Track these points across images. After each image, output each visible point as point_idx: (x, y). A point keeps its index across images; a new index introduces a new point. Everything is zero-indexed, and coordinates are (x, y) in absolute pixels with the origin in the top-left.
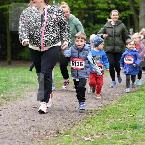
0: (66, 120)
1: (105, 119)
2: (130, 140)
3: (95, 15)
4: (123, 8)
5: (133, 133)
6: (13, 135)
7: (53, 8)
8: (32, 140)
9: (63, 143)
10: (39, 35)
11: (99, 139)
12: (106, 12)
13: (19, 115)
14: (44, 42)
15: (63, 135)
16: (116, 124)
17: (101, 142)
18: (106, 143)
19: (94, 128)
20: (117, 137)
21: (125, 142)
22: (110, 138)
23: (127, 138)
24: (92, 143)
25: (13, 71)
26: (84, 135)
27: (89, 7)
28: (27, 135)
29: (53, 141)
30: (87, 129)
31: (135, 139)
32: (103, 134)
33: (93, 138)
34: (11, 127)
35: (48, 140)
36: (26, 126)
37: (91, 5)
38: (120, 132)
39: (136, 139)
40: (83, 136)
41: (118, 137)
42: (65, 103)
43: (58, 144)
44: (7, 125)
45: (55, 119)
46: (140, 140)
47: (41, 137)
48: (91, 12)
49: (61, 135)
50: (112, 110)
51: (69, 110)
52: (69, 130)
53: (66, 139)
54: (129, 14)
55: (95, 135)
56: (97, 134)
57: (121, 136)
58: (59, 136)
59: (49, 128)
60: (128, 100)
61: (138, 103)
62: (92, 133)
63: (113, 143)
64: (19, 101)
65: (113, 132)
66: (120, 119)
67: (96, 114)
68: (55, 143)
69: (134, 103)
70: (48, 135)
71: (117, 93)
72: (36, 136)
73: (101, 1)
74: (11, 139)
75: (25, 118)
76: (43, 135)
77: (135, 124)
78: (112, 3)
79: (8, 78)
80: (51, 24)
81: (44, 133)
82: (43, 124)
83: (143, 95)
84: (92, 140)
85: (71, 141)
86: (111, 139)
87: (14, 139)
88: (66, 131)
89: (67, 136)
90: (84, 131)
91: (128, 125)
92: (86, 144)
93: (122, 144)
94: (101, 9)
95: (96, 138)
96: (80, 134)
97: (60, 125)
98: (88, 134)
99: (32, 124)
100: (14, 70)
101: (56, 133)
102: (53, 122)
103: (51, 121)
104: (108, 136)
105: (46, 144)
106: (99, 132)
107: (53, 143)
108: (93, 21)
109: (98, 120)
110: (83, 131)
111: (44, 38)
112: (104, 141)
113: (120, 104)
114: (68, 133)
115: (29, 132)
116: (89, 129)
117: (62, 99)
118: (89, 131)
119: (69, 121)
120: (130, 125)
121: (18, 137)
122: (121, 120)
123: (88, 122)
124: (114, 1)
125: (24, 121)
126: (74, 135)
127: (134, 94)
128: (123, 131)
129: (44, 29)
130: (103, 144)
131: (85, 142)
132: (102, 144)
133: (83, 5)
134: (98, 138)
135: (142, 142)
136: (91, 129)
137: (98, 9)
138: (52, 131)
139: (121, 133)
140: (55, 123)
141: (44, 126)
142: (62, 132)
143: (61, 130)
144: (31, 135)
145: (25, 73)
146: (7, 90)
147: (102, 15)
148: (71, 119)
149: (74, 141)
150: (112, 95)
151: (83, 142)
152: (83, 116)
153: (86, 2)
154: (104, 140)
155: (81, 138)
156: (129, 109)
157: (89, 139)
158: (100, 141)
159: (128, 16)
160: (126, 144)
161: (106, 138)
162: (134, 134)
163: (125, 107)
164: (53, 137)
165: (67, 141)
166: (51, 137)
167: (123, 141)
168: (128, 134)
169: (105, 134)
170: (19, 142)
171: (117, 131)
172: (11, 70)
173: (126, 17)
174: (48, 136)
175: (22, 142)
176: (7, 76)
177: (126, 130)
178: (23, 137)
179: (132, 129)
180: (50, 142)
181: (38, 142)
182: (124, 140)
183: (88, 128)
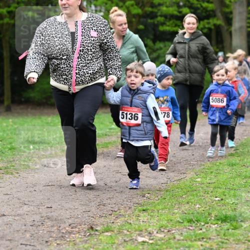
0: (105, 208)
1: (172, 205)
2: (215, 241)
3: (155, 26)
4: (204, 14)
5: (221, 230)
6: (15, 233)
7: (92, 20)
8: (47, 242)
9: (100, 246)
10: (69, 66)
11: (162, 240)
12: (175, 21)
13: (24, 199)
14: (77, 77)
15: (101, 233)
16: (192, 213)
17: (165, 245)
18: (175, 246)
19: (154, 221)
20: (194, 237)
21: (208, 245)
22: (182, 238)
23: (210, 239)
24: (150, 246)
25: (15, 124)
26: (137, 232)
27: (146, 12)
28: (39, 232)
29: (82, 244)
30: (141, 223)
31: (224, 239)
32: (169, 231)
33: (152, 238)
34: (10, 219)
35: (74, 241)
36: (37, 218)
37: (148, 9)
38: (198, 228)
39: (227, 239)
40: (135, 235)
41: (196, 237)
42: (105, 177)
43: (91, 247)
44: (4, 215)
45: (86, 205)
46: (234, 240)
47: (62, 237)
48: (149, 21)
49: (97, 233)
50: (185, 190)
51: (110, 189)
52: (110, 224)
53: (106, 240)
54: (215, 25)
55: (155, 232)
56: (160, 231)
57: (200, 234)
58: (94, 235)
59: (76, 220)
60: (212, 172)
61: (229, 178)
62: (150, 229)
63: (186, 247)
64: (25, 175)
65: (186, 228)
66: (198, 206)
67: (158, 197)
68: (86, 246)
69: (222, 177)
70: (74, 232)
71: (194, 160)
72: (55, 235)
73: (166, 3)
74: (10, 240)
75: (35, 204)
76: (66, 232)
77: (224, 213)
78: (185, 6)
79: (5, 135)
80: (88, 47)
81: (67, 229)
82: (67, 214)
83: (238, 164)
84: (151, 242)
85: (114, 243)
86: (183, 240)
87: (16, 239)
88: (105, 226)
89: (107, 234)
90: (136, 226)
91: (213, 215)
92: (141, 247)
93: (202, 248)
94: (165, 16)
95: (157, 238)
96: (130, 230)
97: (94, 216)
98: (144, 231)
99: (48, 214)
100: (16, 120)
101: (88, 230)
102: (84, 210)
103: (80, 208)
104: (179, 234)
105: (70, 249)
106: (162, 227)
107: (84, 246)
108: (152, 37)
109: (160, 207)
110: (134, 226)
111: (77, 71)
112: (171, 244)
113: (199, 180)
114: (109, 229)
115: (41, 228)
116: (145, 222)
117: (99, 171)
118: (145, 226)
119: (111, 209)
120: (216, 216)
121: (23, 236)
122: (200, 207)
123: (144, 210)
124: (189, 2)
125: (33, 209)
126: (120, 232)
127: (222, 161)
128: (204, 225)
129: (76, 55)
130: (169, 247)
131: (138, 245)
132: (167, 248)
133: (135, 9)
134: (161, 238)
135: (236, 244)
136: (149, 222)
137: (161, 16)
138: (81, 225)
139: (201, 229)
140: (86, 213)
141: (68, 217)
142: (98, 228)
143: (97, 225)
144: (45, 234)
145: (34, 125)
146: (4, 155)
147: (169, 26)
148: (114, 205)
149: (120, 243)
150: (185, 163)
151: (136, 244)
152: (135, 200)
153: (141, 4)
154: (171, 240)
155: (131, 238)
156: (215, 188)
157: (146, 239)
158: (163, 244)
159: (213, 27)
160: (209, 248)
161: (175, 238)
162: (223, 232)
163: (208, 185)
164: (83, 237)
165: (106, 243)
166: (80, 236)
167: (203, 243)
168: (213, 231)
169: (173, 232)
170: (24, 244)
171: (194, 225)
172: (10, 120)
173: (210, 29)
174: (74, 234)
175: (30, 245)
176: (4, 131)
177: (208, 223)
178: (31, 237)
179: (220, 222)
180: (78, 245)
181: (58, 244)
182: (206, 242)
183: (143, 221)
